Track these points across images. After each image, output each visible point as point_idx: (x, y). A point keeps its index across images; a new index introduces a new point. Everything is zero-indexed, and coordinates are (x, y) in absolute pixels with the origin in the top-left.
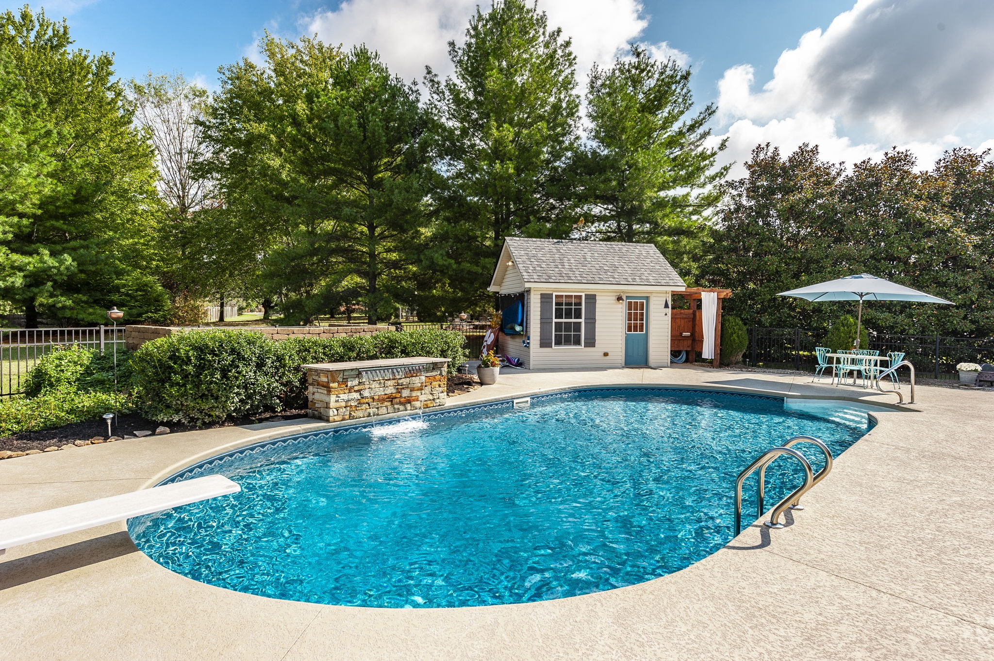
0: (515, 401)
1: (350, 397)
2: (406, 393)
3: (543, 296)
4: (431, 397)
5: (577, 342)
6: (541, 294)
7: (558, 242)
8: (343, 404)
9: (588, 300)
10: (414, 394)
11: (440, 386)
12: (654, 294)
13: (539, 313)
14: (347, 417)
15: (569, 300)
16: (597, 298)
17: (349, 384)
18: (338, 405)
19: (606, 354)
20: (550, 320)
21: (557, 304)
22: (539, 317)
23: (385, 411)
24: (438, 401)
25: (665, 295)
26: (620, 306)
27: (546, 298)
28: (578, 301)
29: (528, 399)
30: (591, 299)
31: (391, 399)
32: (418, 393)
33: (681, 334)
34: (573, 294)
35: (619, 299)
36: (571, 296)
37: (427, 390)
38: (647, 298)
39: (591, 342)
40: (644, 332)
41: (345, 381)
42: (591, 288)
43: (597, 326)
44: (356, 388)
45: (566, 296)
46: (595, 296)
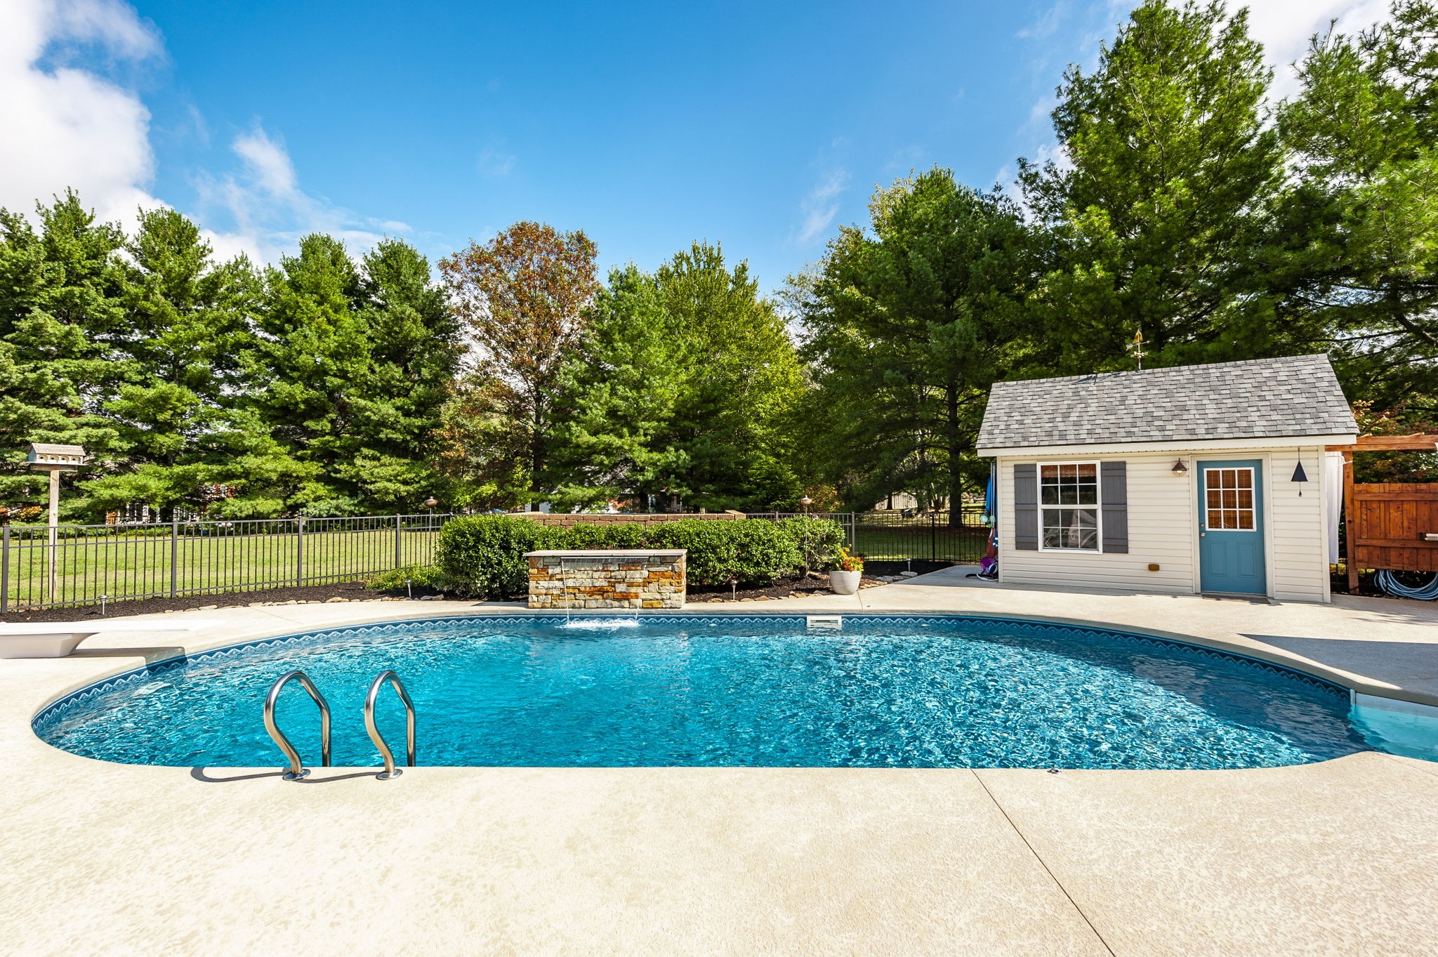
0: (809, 618)
1: (551, 586)
2: (621, 588)
3: (1018, 469)
4: (658, 596)
5: (1092, 544)
6: (1015, 466)
7: (1088, 379)
8: (544, 591)
9: (1107, 473)
10: (633, 590)
11: (671, 585)
12: (1274, 455)
13: (1013, 496)
14: (549, 605)
15: (1069, 474)
16: (1128, 467)
17: (550, 571)
18: (538, 591)
19: (1154, 568)
20: (1032, 507)
21: (1044, 480)
22: (1013, 502)
23: (595, 603)
24: (668, 602)
25: (1296, 455)
26: (1184, 480)
27: (1023, 473)
28: (1086, 473)
29: (839, 618)
30: (1116, 470)
31: (601, 591)
32: (640, 590)
33: (1421, 536)
34: (1077, 463)
35: (1179, 466)
36: (1073, 467)
37: (653, 586)
38: (1258, 464)
39: (1118, 543)
40: (1255, 529)
41: (545, 568)
42: (1113, 452)
43: (1129, 516)
44: (558, 577)
45: (1061, 466)
46: (1124, 463)
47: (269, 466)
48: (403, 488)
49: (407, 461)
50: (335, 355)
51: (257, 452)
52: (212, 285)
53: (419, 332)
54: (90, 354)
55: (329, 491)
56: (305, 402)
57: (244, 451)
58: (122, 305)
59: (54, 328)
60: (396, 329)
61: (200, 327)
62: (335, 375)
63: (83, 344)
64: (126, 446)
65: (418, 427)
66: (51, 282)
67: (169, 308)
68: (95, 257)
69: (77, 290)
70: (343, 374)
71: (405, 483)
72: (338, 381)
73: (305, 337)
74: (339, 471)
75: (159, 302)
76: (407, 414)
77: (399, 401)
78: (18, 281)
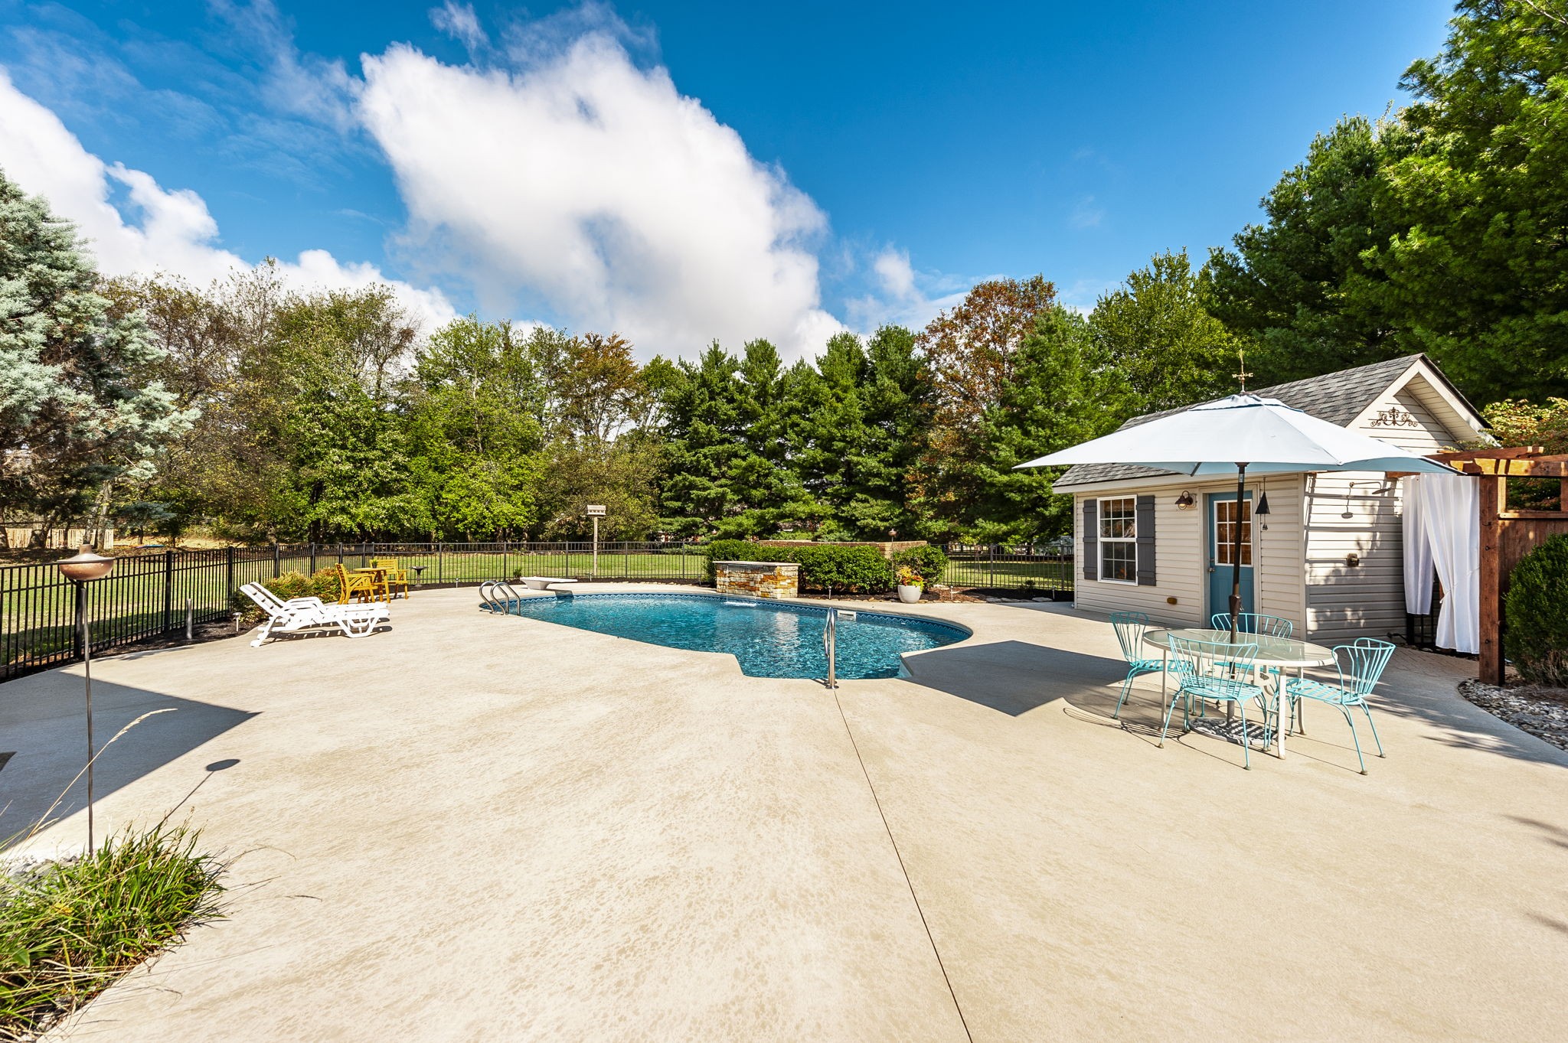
0: (838, 611)
3: (1087, 505)
6: (1085, 501)
9: (1141, 507)
13: (1082, 529)
15: (1117, 508)
16: (1157, 501)
17: (725, 572)
19: (1173, 601)
20: (1094, 539)
21: (1102, 515)
26: (1195, 513)
27: (1090, 506)
28: (1129, 508)
30: (1147, 504)
34: (1122, 498)
35: (1188, 501)
36: (1120, 502)
39: (1148, 575)
41: (723, 570)
42: (1145, 486)
43: (1157, 549)
45: (1114, 501)
46: (1153, 497)
47: (801, 509)
48: (880, 523)
49: (888, 502)
50: (839, 425)
51: (794, 499)
52: (781, 385)
53: (900, 397)
54: (722, 442)
55: (839, 526)
56: (824, 461)
57: (785, 500)
58: (734, 409)
59: (702, 428)
60: (879, 398)
61: (774, 416)
62: (840, 440)
63: (717, 436)
64: (736, 498)
65: (895, 475)
66: (702, 401)
67: (757, 406)
68: (723, 380)
69: (713, 403)
70: (843, 439)
71: (883, 519)
72: (841, 444)
73: (822, 414)
74: (843, 511)
75: (752, 403)
76: (888, 465)
77: (882, 455)
78: (688, 404)
